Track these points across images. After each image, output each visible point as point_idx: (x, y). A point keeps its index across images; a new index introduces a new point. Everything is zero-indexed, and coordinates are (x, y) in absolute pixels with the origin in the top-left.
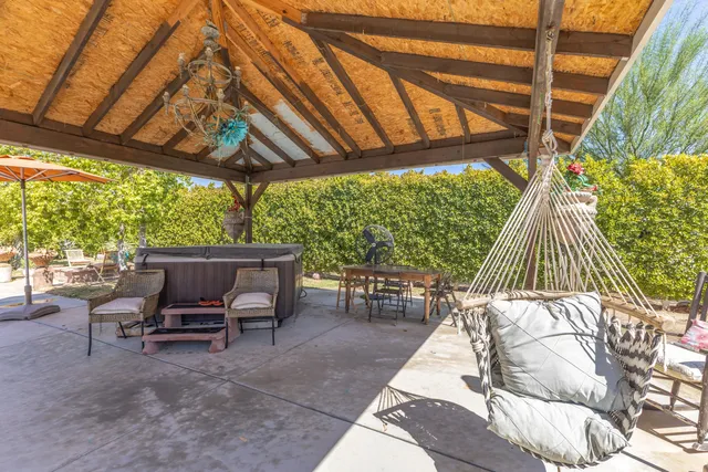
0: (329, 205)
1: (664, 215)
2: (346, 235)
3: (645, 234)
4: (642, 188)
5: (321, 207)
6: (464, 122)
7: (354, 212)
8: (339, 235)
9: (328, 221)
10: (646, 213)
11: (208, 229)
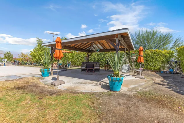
0: (99, 56)
1: (149, 58)
2: (102, 60)
3: (147, 61)
4: (146, 54)
5: (98, 56)
6: (121, 47)
7: (103, 57)
8: (101, 61)
9: (99, 58)
10: (147, 58)
11: (76, 60)
